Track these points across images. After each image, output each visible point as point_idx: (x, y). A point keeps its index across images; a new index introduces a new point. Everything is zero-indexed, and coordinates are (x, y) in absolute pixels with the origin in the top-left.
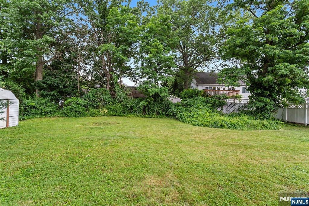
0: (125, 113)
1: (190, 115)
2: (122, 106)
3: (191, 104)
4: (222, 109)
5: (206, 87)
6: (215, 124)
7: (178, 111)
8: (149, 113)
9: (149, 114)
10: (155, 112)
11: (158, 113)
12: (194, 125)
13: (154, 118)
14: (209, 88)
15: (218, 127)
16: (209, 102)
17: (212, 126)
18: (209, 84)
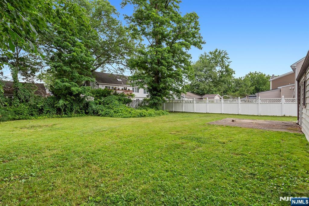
0: (32, 115)
1: (115, 111)
2: (28, 107)
3: (107, 101)
4: (129, 105)
5: (106, 87)
6: (140, 115)
7: (98, 108)
8: (66, 112)
9: (65, 114)
10: (74, 111)
11: (77, 112)
12: (125, 117)
13: (73, 117)
14: (108, 87)
15: (143, 117)
16: (121, 100)
17: (138, 116)
18: (109, 84)
